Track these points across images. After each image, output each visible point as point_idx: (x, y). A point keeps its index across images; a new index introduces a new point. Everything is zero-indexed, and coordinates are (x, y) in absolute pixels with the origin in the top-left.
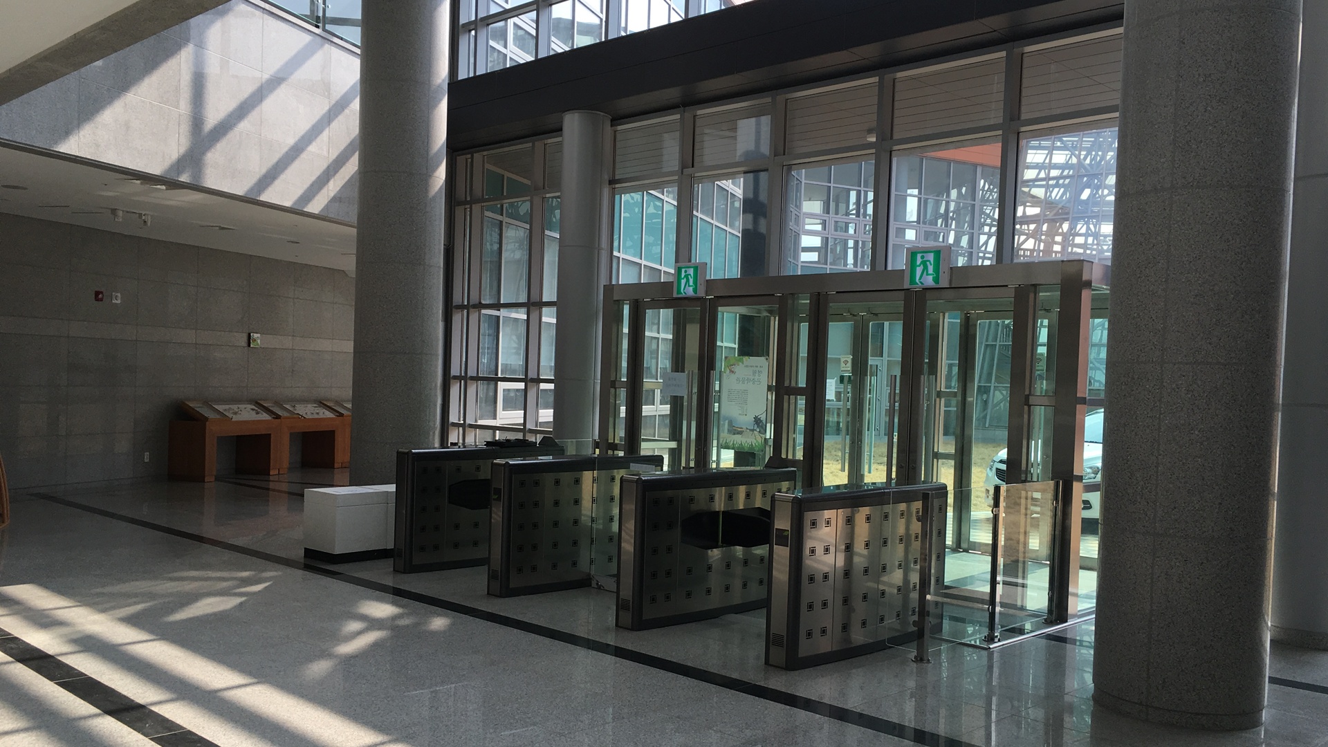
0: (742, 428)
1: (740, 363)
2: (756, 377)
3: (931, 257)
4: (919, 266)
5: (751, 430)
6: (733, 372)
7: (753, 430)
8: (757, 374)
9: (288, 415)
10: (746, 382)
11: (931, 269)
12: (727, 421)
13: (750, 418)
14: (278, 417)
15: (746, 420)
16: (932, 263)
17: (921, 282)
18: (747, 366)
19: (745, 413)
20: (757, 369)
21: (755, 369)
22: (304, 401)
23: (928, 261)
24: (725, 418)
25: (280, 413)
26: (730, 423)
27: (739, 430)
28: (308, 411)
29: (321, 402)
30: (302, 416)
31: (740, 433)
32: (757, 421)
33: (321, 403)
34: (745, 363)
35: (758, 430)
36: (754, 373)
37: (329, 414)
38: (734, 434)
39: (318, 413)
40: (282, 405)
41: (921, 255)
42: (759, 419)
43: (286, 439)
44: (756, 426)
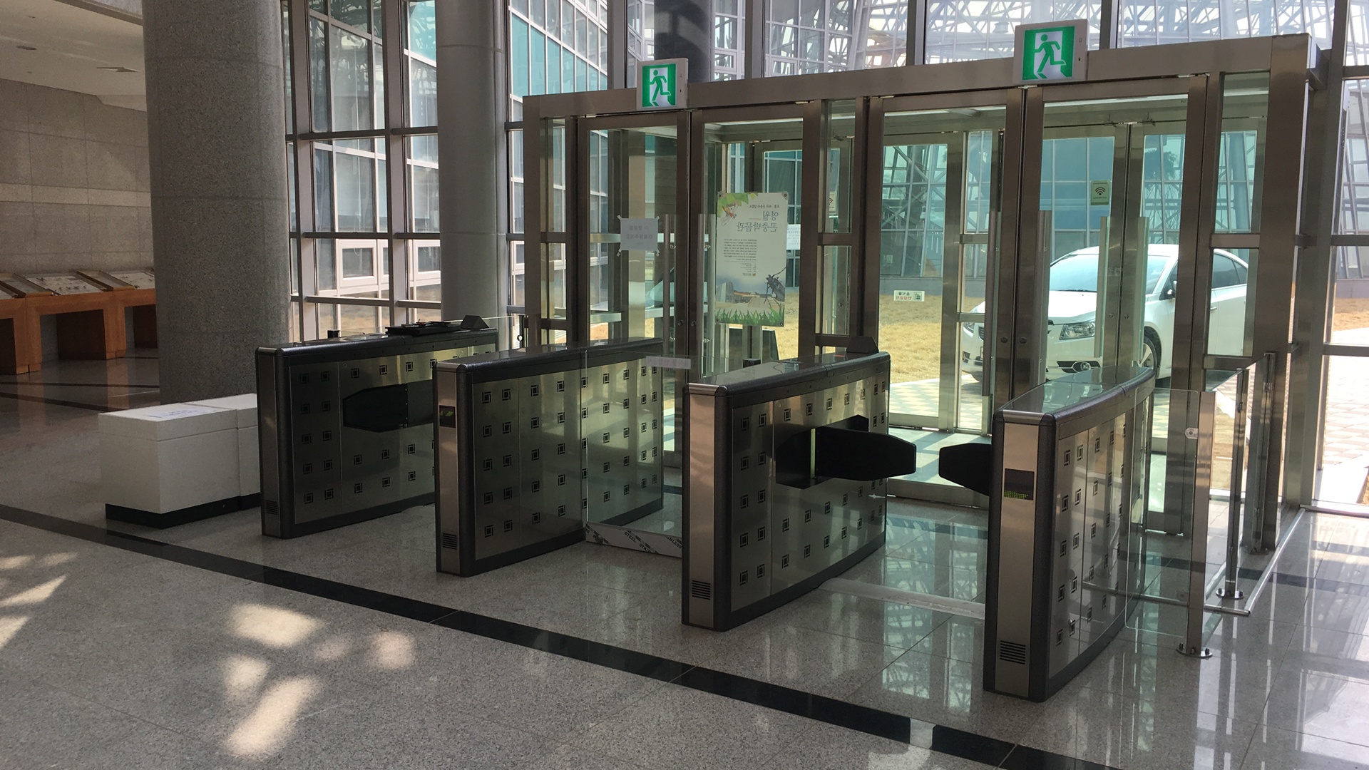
0: (749, 294)
1: (743, 203)
2: (770, 221)
3: (1058, 37)
4: (1039, 50)
5: (762, 296)
6: (731, 215)
7: (766, 296)
8: (770, 218)
9: (36, 292)
10: (753, 229)
11: (1058, 55)
12: (724, 286)
13: (761, 279)
14: (21, 295)
15: (755, 281)
16: (1061, 46)
17: (1041, 75)
18: (754, 206)
19: (752, 272)
20: (770, 210)
21: (766, 209)
22: (57, 272)
23: (1053, 43)
24: (722, 281)
25: (23, 289)
26: (730, 287)
27: (744, 296)
28: (62, 285)
29: (78, 273)
30: (55, 293)
31: (743, 300)
32: (772, 282)
33: (80, 274)
34: (751, 203)
35: (774, 295)
36: (766, 216)
37: (91, 289)
38: (737, 302)
39: (76, 288)
40: (24, 278)
41: (1041, 34)
42: (776, 280)
43: (35, 325)
44: (770, 290)
